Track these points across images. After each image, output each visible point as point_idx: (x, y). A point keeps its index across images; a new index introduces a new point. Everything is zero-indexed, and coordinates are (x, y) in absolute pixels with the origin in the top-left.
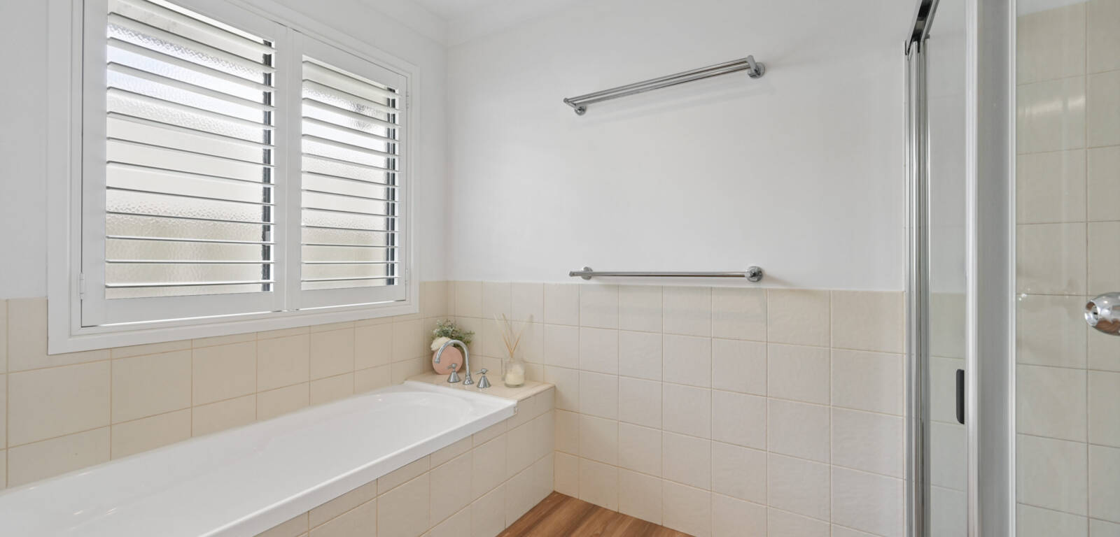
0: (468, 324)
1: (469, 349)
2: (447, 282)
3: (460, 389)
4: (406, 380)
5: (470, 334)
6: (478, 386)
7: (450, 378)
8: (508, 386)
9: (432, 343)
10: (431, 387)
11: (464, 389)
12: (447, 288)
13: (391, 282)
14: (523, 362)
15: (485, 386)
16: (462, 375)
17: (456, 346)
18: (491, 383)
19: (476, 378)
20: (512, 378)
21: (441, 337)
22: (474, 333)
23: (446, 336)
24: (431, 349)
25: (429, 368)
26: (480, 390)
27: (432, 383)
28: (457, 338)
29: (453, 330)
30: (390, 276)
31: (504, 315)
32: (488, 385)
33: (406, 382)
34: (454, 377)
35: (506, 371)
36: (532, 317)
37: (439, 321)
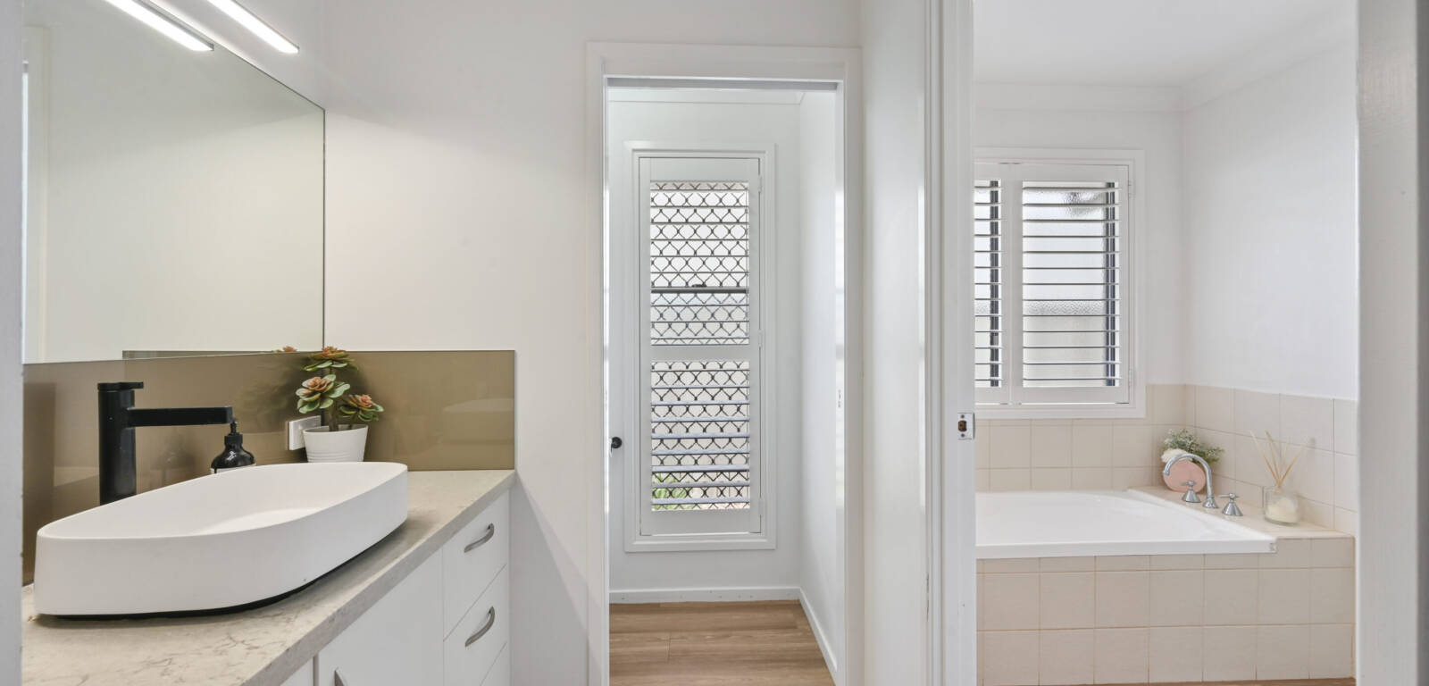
0: (1214, 439)
1: (1211, 468)
2: (1185, 386)
3: (1199, 510)
4: (1131, 487)
5: (1218, 450)
6: (1223, 512)
7: (1185, 496)
8: (1268, 520)
9: (1163, 454)
10: (1161, 501)
11: (1205, 512)
12: (1185, 393)
13: (1111, 383)
14: (1299, 498)
15: (1233, 513)
16: (1202, 497)
17: (1194, 461)
18: (1243, 512)
19: (1221, 503)
20: (1274, 511)
21: (1175, 448)
22: (1223, 451)
23: (1182, 449)
24: (1161, 459)
25: (1158, 481)
26: (1227, 517)
27: (1162, 497)
28: (1197, 453)
29: (1192, 443)
30: (1110, 377)
31: (1267, 433)
32: (1237, 514)
33: (1130, 491)
34: (1191, 496)
35: (1267, 501)
36: (1313, 441)
37: (1171, 431)
